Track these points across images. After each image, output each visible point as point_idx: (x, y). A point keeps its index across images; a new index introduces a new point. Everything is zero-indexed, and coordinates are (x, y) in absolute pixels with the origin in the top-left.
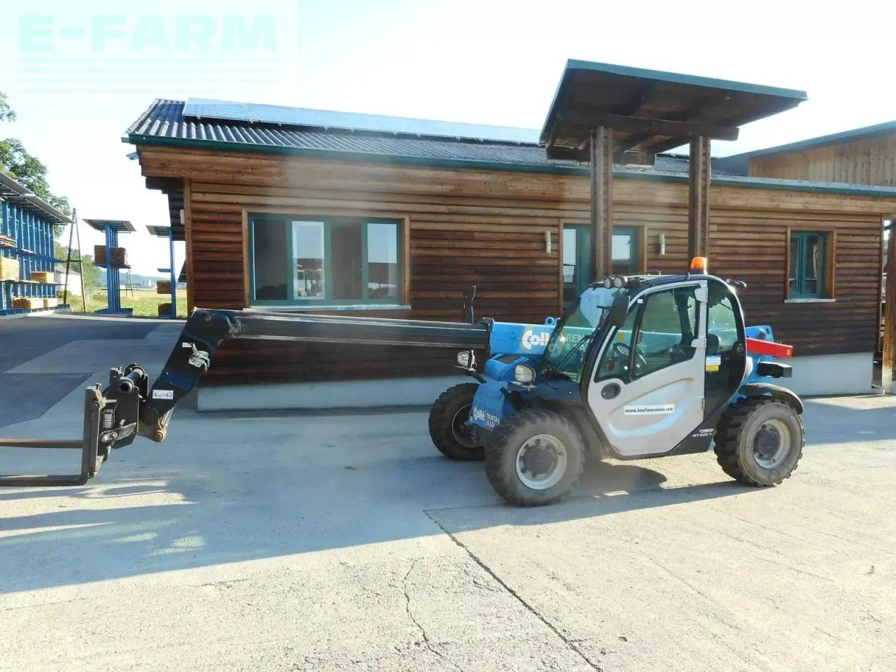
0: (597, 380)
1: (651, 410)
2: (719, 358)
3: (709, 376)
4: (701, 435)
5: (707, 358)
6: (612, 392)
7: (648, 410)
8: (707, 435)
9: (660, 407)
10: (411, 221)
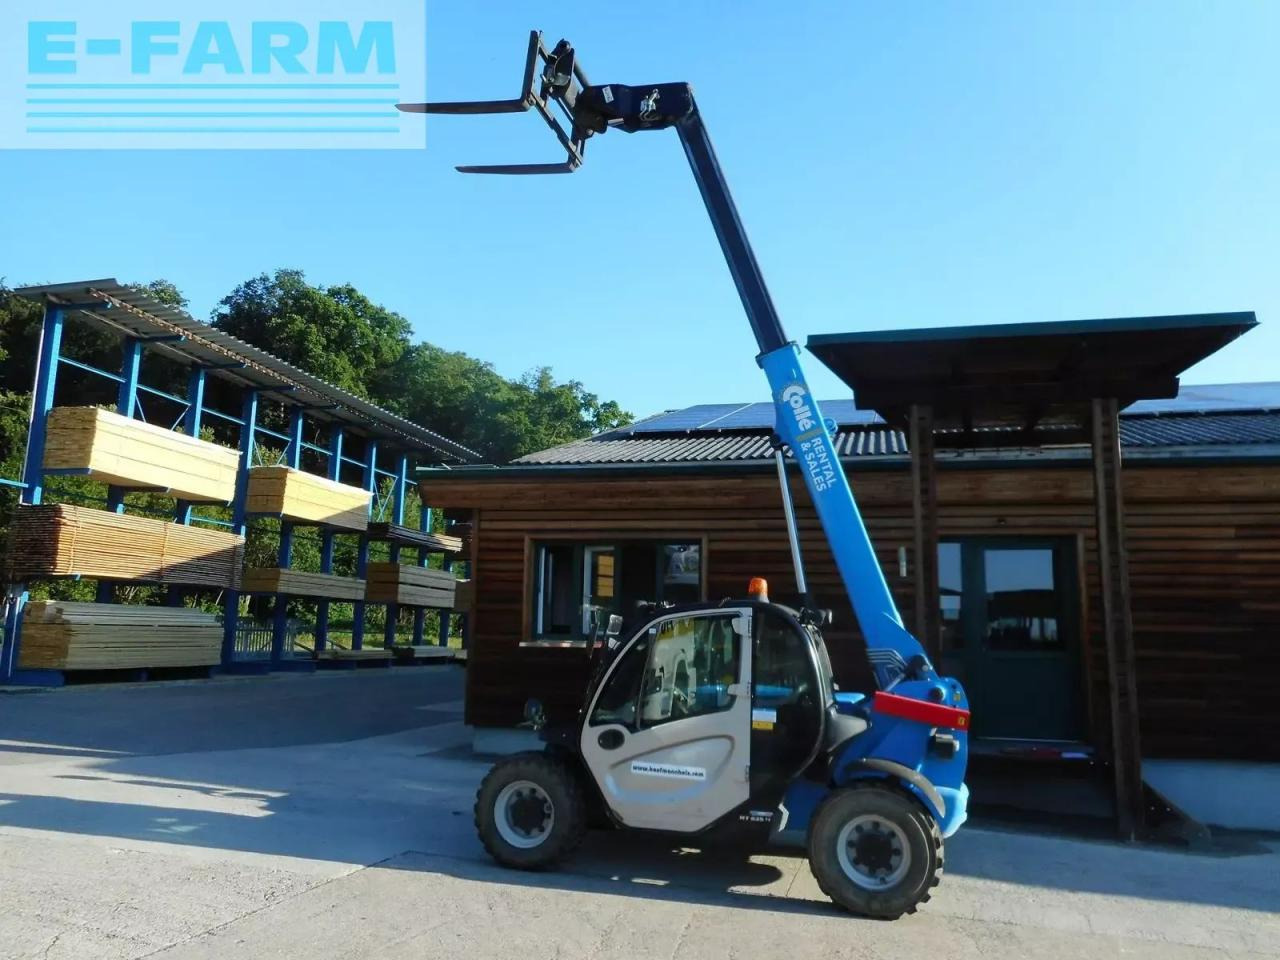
0: (593, 723)
1: (672, 772)
2: (774, 714)
3: (757, 736)
4: (753, 819)
5: (754, 712)
6: (611, 741)
7: (665, 771)
8: (762, 819)
9: (683, 769)
10: (710, 541)
